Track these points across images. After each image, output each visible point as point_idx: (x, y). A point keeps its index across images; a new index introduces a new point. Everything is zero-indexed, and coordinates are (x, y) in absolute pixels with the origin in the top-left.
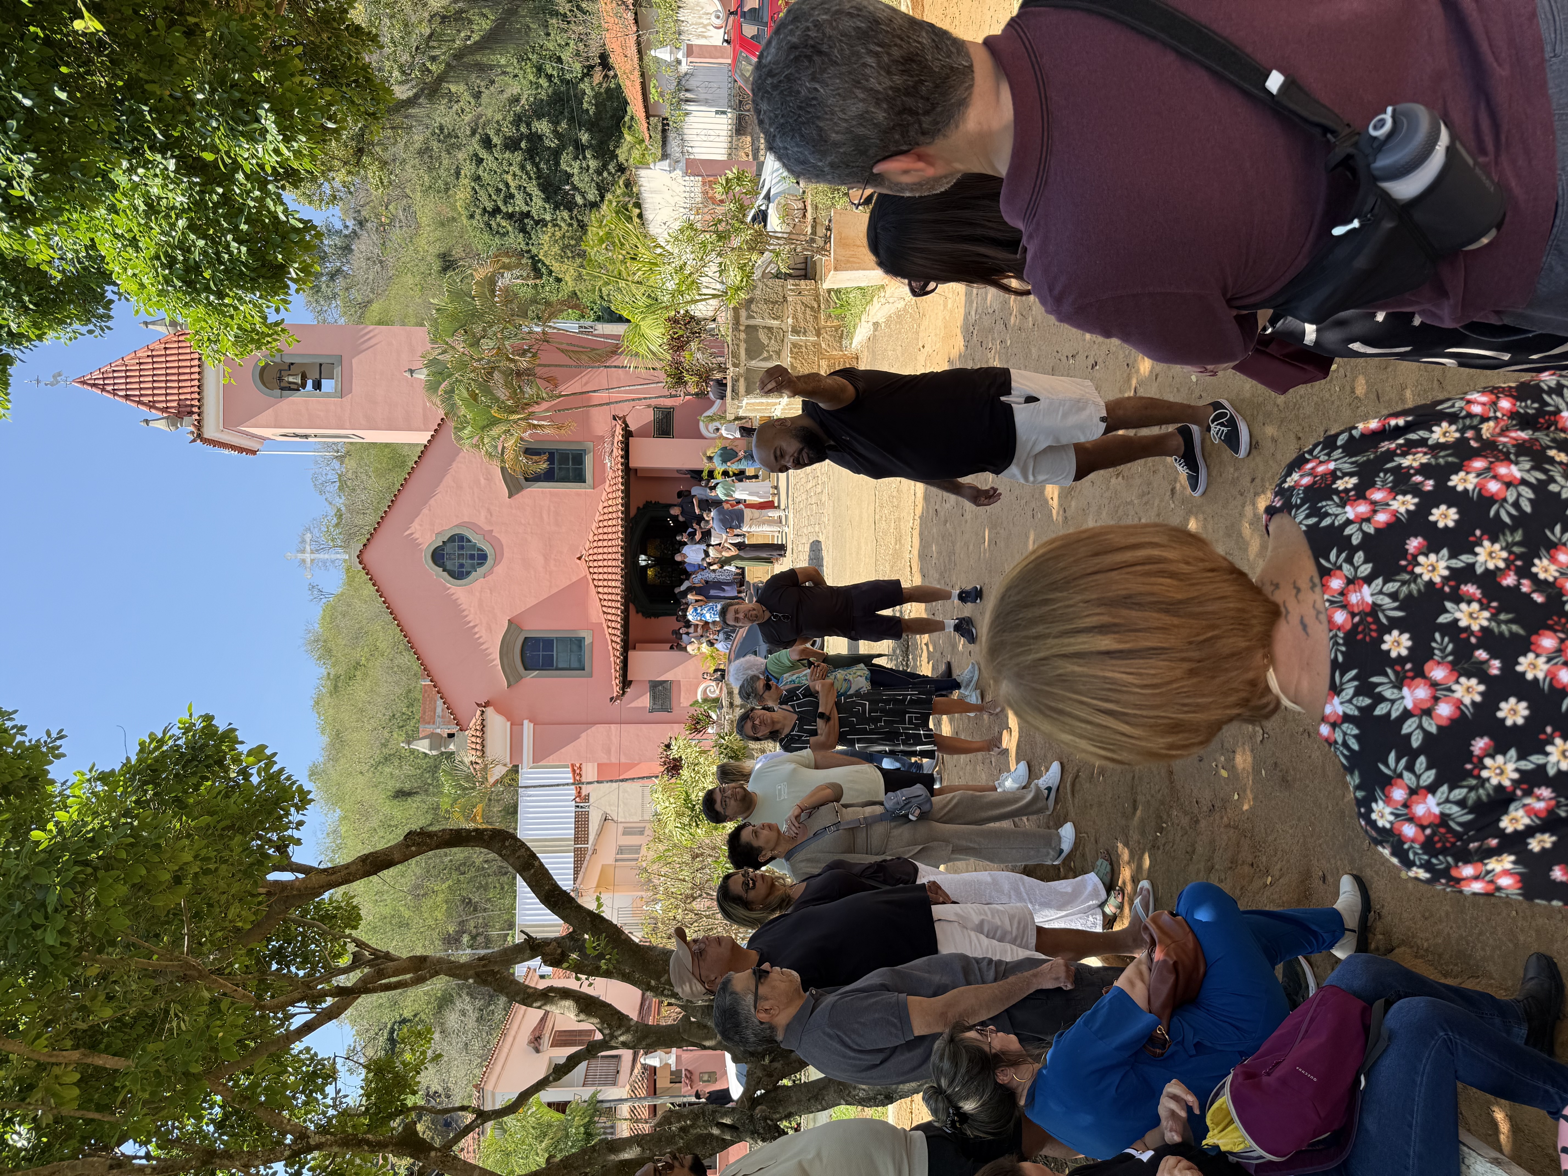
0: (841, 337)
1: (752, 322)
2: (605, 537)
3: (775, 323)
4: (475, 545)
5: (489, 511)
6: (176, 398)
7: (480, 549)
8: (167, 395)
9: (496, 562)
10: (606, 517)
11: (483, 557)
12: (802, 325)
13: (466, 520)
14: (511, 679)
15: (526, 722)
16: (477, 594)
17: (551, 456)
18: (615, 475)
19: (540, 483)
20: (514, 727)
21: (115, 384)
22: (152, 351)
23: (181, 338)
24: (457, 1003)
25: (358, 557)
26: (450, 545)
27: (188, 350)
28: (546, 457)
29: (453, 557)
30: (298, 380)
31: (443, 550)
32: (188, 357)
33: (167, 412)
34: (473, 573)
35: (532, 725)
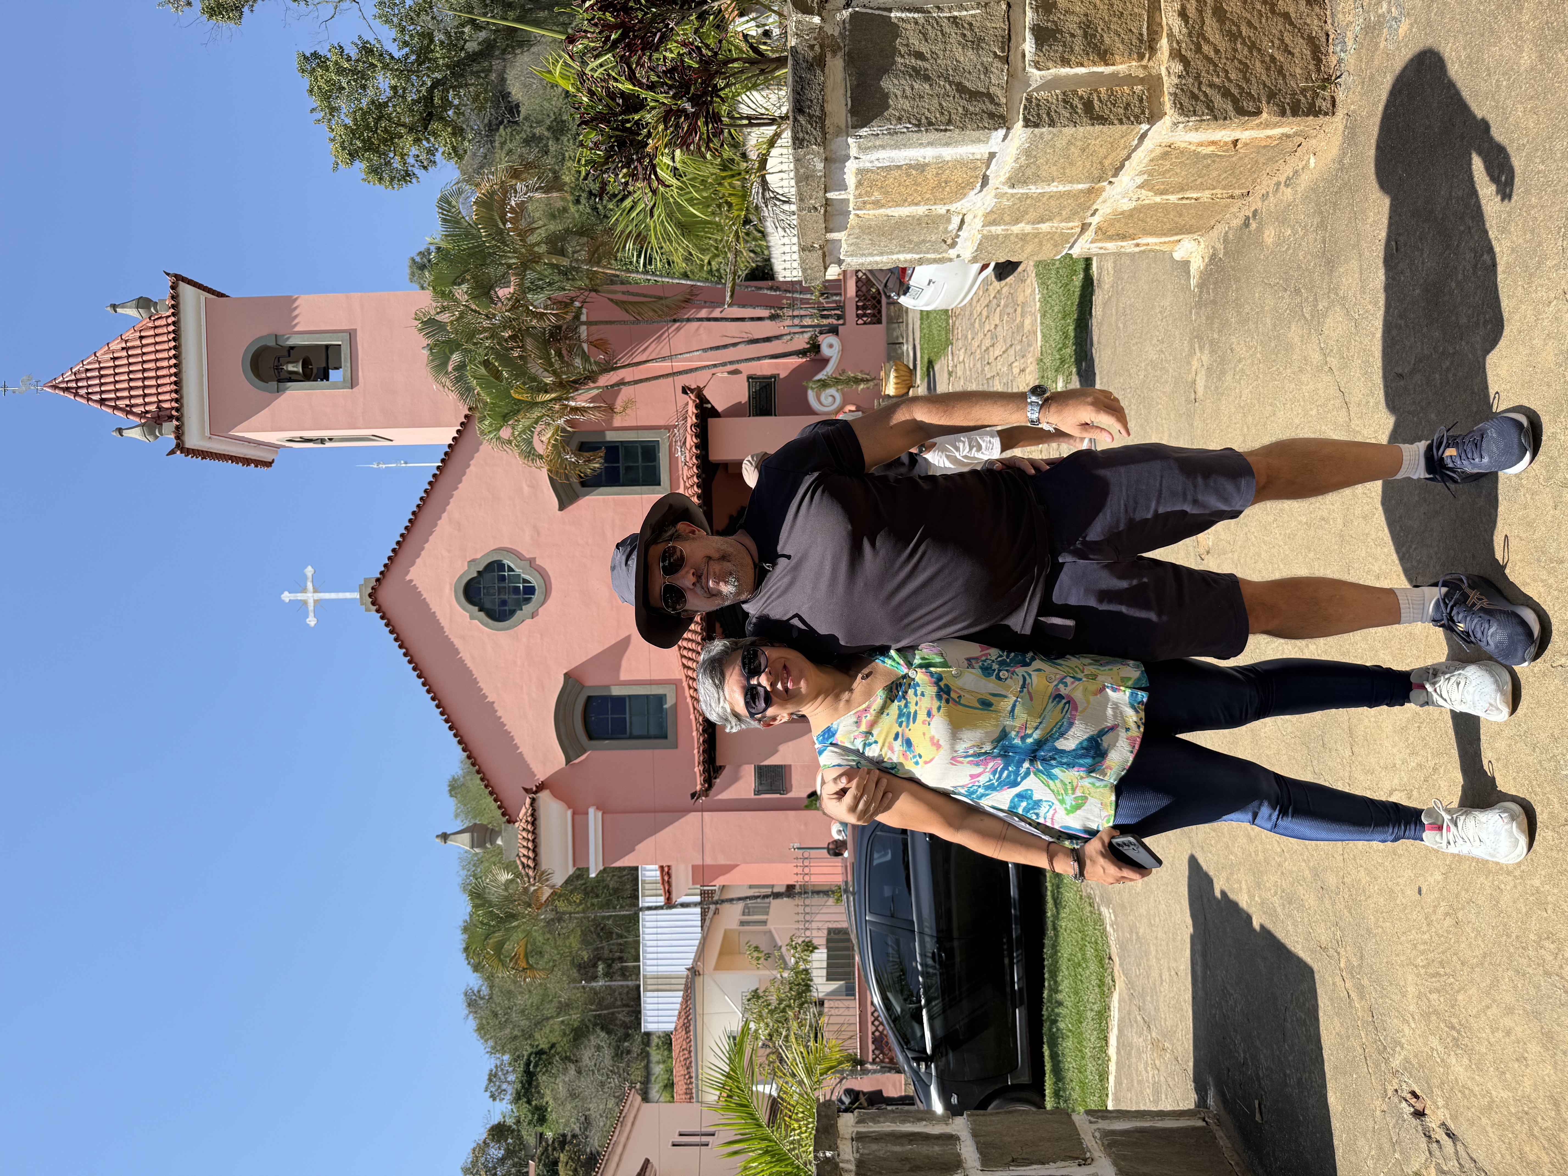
4: (518, 575)
5: (536, 530)
7: (526, 581)
8: (145, 396)
9: (547, 596)
11: (530, 590)
13: (505, 542)
14: (571, 753)
15: (591, 811)
16: (525, 640)
17: (613, 451)
18: (690, 473)
19: (602, 489)
20: (576, 817)
21: (89, 386)
22: (126, 341)
23: (157, 323)
24: (592, 1038)
25: (370, 595)
26: (487, 576)
27: (165, 338)
28: (602, 453)
29: (492, 591)
30: (299, 368)
31: (479, 583)
32: (166, 346)
33: (145, 417)
34: (519, 613)
35: (600, 814)
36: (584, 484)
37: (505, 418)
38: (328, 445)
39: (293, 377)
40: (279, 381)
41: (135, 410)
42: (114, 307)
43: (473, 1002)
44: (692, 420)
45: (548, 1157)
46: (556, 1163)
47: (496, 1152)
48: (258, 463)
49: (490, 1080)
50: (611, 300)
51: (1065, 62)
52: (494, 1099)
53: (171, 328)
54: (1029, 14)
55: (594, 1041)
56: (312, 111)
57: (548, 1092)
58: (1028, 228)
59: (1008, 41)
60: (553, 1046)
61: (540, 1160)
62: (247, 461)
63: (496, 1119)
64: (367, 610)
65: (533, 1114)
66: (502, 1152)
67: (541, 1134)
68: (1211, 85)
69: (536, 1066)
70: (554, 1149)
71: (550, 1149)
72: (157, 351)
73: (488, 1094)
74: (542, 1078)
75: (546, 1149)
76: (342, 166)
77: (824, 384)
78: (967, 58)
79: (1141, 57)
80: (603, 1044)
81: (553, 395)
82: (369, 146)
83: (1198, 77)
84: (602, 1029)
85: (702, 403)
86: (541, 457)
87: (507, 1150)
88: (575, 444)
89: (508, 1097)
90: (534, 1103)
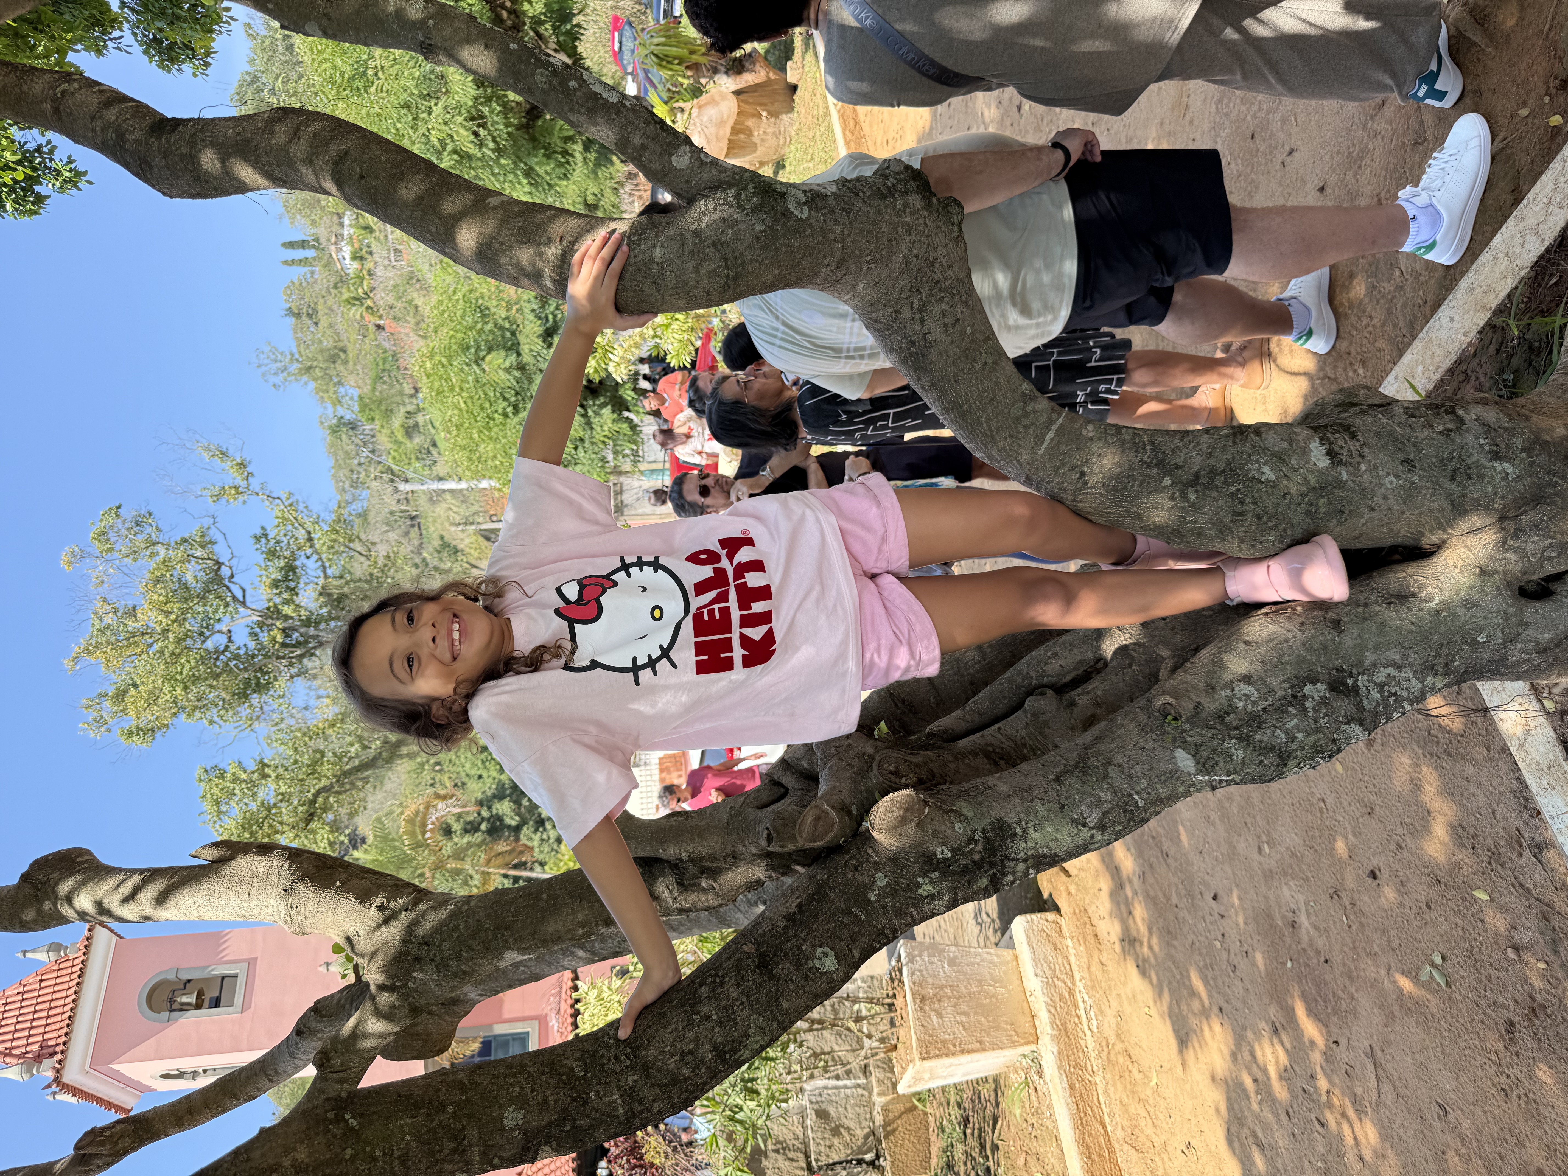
6: (39, 1038)
8: (29, 1037)
22: (25, 986)
23: (63, 965)
27: (67, 979)
30: (192, 999)
32: (66, 986)
33: (24, 1057)
39: (185, 1007)
40: (171, 1012)
53: (77, 968)
72: (54, 992)
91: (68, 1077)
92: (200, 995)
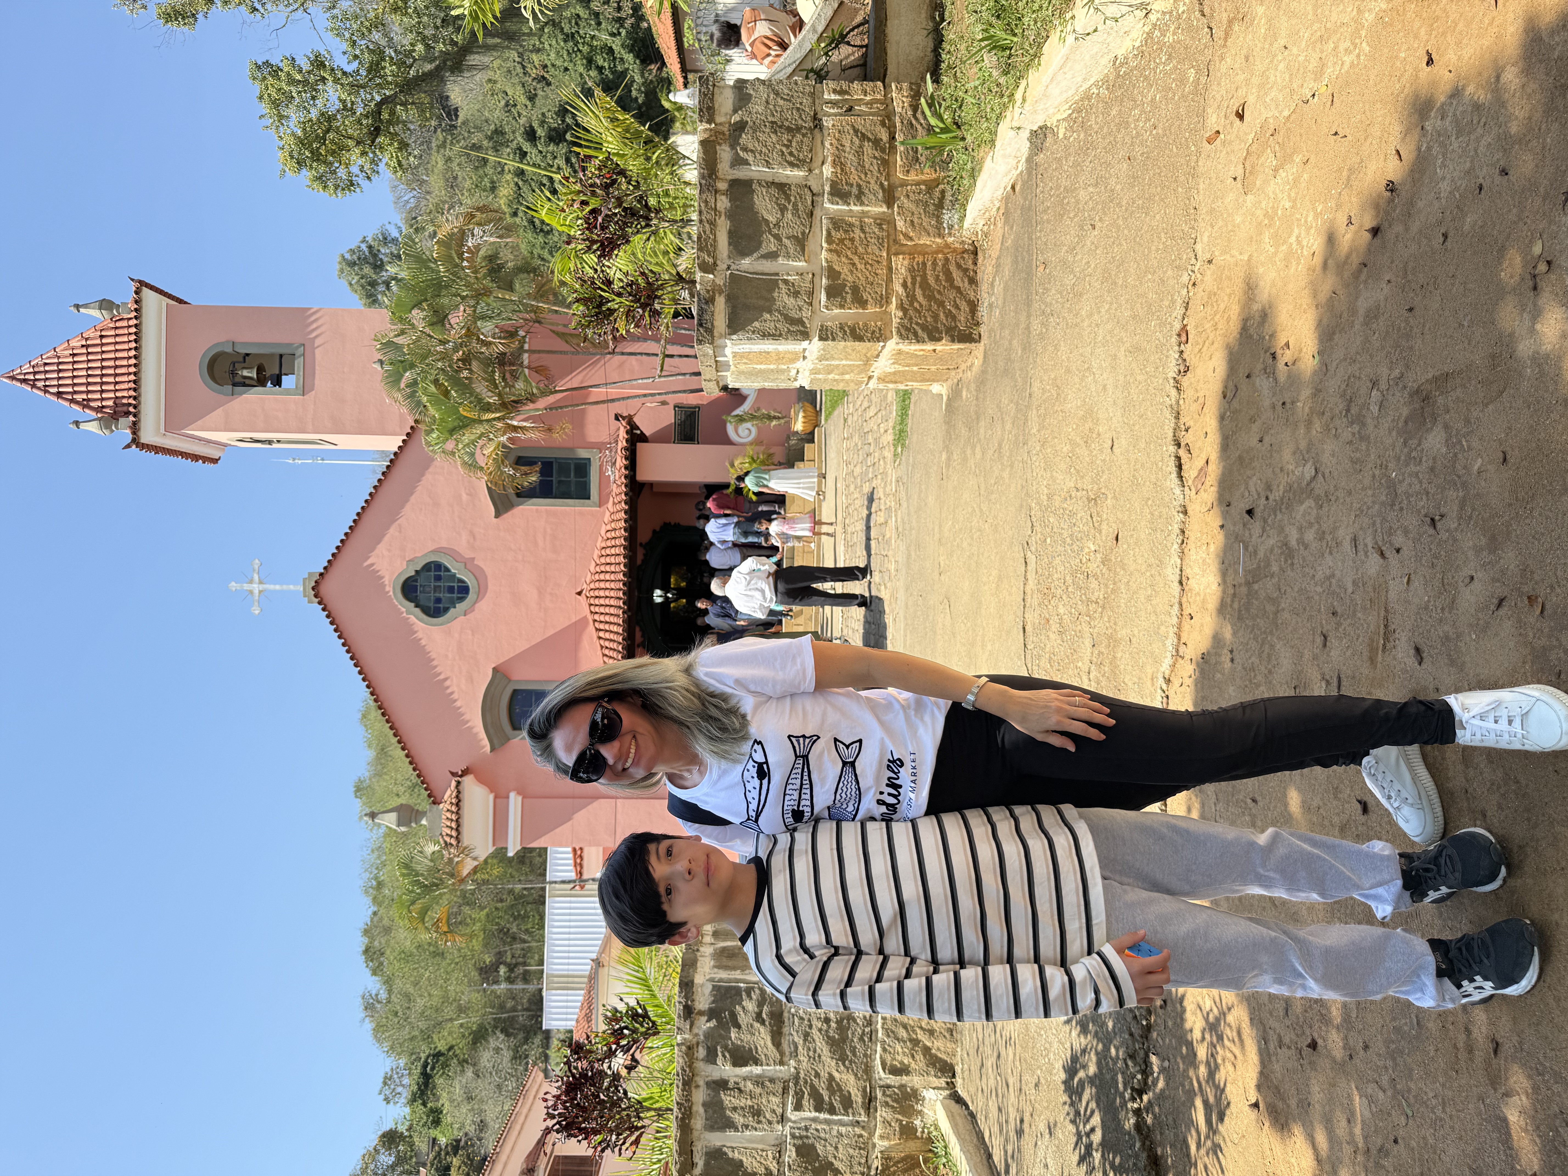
0: (940, 206)
1: (741, 173)
2: (608, 568)
3: (795, 174)
4: (454, 575)
5: (472, 534)
6: (112, 395)
7: (461, 581)
8: (102, 391)
9: (480, 595)
10: (609, 543)
11: (464, 590)
12: (854, 178)
13: (444, 544)
14: (495, 742)
15: (512, 795)
16: (456, 635)
17: (547, 466)
18: (618, 491)
19: (534, 500)
20: (498, 800)
21: (47, 379)
22: (87, 339)
23: (118, 324)
24: (491, 1040)
25: (313, 589)
26: (424, 574)
27: (125, 339)
28: (537, 468)
29: (428, 589)
30: (254, 375)
31: (416, 581)
32: (126, 346)
33: (102, 412)
34: (452, 610)
35: (520, 798)
36: (519, 495)
37: (452, 431)
38: (275, 446)
39: (247, 382)
40: (235, 385)
41: (92, 404)
42: (77, 307)
43: (370, 1006)
44: (622, 443)
45: (440, 1162)
46: (448, 1168)
47: (387, 1159)
48: (206, 459)
49: (385, 1083)
50: (553, 332)
51: (842, 307)
52: (388, 1103)
53: (133, 330)
54: (824, 281)
55: (493, 1043)
56: (262, 117)
57: (445, 1095)
58: (837, 377)
59: (811, 293)
60: (451, 1048)
61: (432, 1165)
62: (195, 458)
63: (388, 1126)
64: (310, 602)
65: (428, 1116)
66: (393, 1159)
67: (434, 1140)
68: (917, 324)
69: (433, 1069)
70: (447, 1153)
71: (443, 1153)
72: (117, 350)
73: (382, 1097)
74: (439, 1081)
75: (439, 1153)
76: (289, 173)
77: (741, 419)
78: (790, 302)
79: (881, 307)
80: (502, 1046)
81: (498, 415)
82: (316, 156)
83: (911, 318)
84: (502, 1032)
85: (632, 427)
86: (481, 468)
87: (398, 1157)
88: (513, 458)
89: (403, 1100)
90: (429, 1105)
91: (146, 437)
92: (261, 369)
